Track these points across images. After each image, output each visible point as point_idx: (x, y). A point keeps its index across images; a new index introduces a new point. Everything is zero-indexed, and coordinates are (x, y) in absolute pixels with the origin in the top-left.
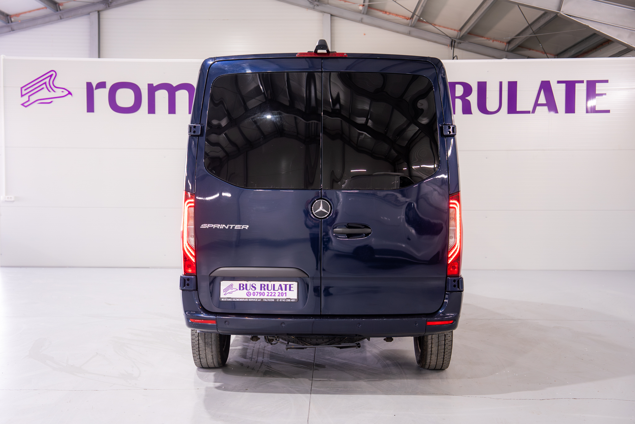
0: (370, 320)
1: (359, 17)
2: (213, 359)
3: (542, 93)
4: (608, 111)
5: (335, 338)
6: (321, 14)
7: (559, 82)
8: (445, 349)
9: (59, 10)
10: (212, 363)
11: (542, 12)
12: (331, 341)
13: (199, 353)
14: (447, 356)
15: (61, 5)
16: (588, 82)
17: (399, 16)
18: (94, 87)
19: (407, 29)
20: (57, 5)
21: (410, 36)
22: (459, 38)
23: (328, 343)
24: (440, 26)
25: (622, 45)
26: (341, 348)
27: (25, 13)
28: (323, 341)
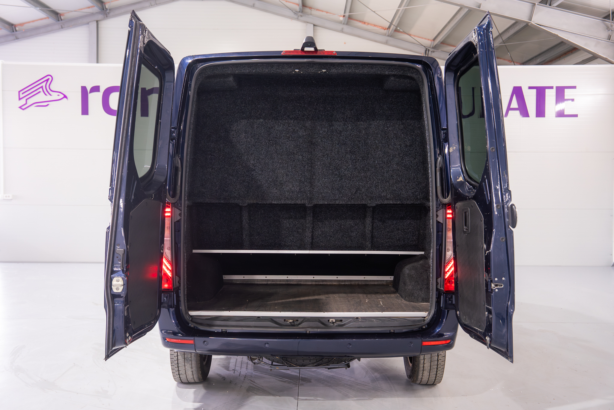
0: (361, 340)
1: (340, 27)
2: (193, 375)
3: (514, 97)
4: (576, 116)
5: (323, 358)
6: (304, 24)
7: (530, 88)
8: (437, 365)
9: (60, 20)
10: (192, 379)
11: (513, 22)
12: (318, 363)
13: (178, 369)
14: (440, 372)
15: (62, 15)
16: (557, 88)
17: (377, 26)
18: (89, 90)
19: (385, 38)
20: (59, 15)
21: (388, 45)
22: (432, 47)
23: (315, 364)
24: (415, 36)
25: (588, 53)
26: (329, 368)
27: (29, 22)
28: (310, 361)
